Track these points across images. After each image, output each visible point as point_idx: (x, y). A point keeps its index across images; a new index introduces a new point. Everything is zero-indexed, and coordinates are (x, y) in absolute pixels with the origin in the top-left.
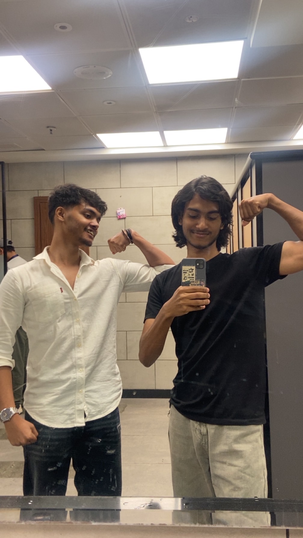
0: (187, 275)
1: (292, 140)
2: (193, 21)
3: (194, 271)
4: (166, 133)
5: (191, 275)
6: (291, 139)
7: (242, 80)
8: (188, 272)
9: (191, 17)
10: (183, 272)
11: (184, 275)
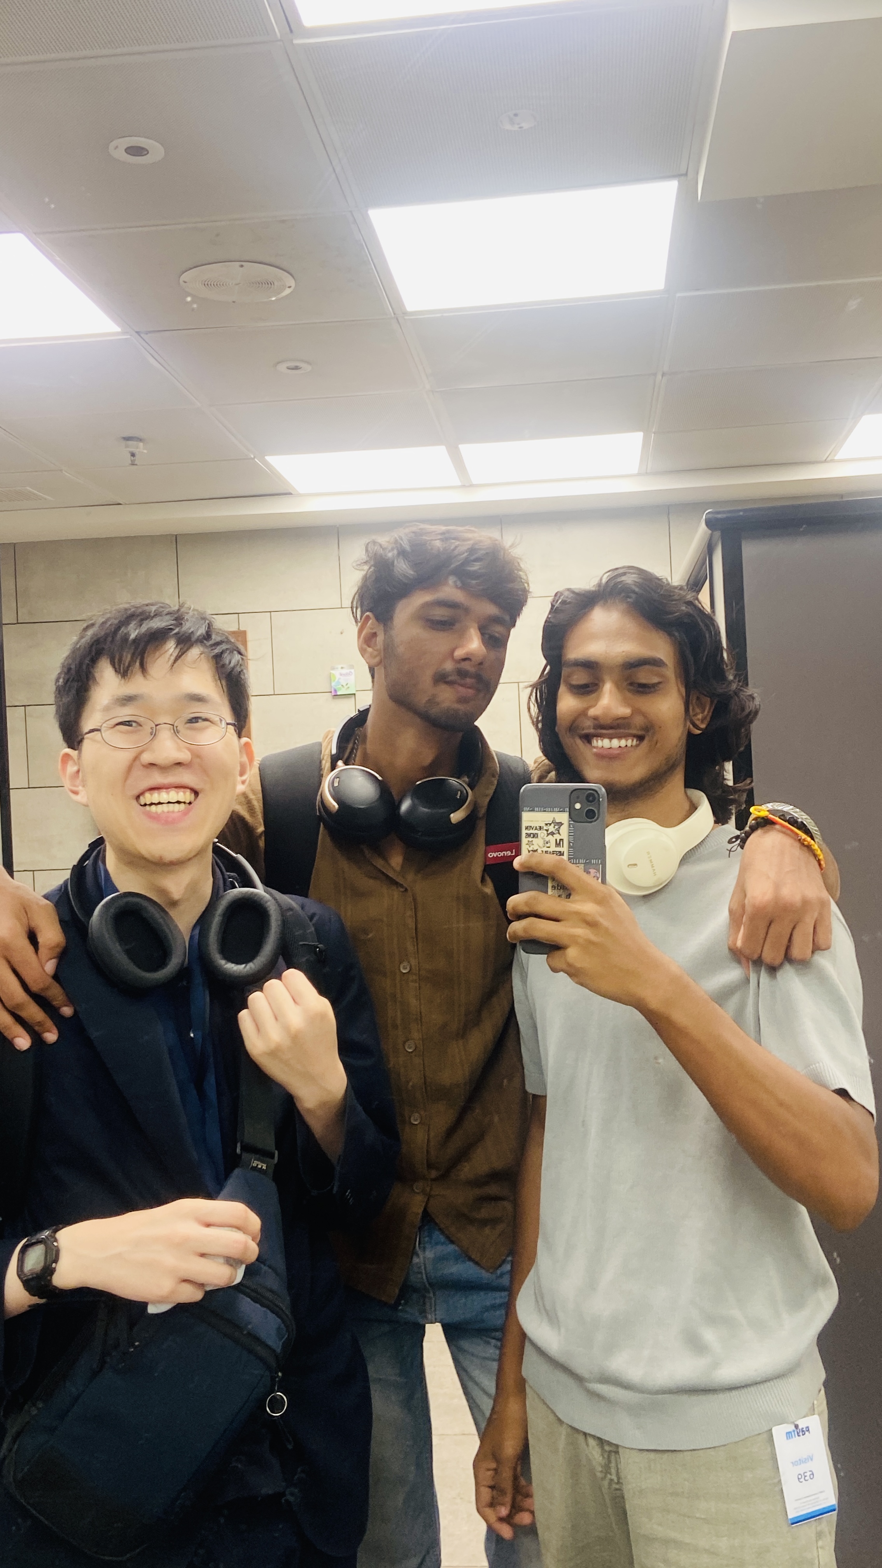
0: (537, 843)
1: (833, 461)
2: (520, 128)
3: (564, 830)
4: (465, 449)
5: (553, 843)
6: (829, 459)
7: (678, 295)
8: (542, 834)
9: (516, 115)
10: (524, 832)
11: (530, 843)
